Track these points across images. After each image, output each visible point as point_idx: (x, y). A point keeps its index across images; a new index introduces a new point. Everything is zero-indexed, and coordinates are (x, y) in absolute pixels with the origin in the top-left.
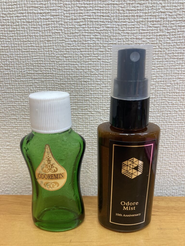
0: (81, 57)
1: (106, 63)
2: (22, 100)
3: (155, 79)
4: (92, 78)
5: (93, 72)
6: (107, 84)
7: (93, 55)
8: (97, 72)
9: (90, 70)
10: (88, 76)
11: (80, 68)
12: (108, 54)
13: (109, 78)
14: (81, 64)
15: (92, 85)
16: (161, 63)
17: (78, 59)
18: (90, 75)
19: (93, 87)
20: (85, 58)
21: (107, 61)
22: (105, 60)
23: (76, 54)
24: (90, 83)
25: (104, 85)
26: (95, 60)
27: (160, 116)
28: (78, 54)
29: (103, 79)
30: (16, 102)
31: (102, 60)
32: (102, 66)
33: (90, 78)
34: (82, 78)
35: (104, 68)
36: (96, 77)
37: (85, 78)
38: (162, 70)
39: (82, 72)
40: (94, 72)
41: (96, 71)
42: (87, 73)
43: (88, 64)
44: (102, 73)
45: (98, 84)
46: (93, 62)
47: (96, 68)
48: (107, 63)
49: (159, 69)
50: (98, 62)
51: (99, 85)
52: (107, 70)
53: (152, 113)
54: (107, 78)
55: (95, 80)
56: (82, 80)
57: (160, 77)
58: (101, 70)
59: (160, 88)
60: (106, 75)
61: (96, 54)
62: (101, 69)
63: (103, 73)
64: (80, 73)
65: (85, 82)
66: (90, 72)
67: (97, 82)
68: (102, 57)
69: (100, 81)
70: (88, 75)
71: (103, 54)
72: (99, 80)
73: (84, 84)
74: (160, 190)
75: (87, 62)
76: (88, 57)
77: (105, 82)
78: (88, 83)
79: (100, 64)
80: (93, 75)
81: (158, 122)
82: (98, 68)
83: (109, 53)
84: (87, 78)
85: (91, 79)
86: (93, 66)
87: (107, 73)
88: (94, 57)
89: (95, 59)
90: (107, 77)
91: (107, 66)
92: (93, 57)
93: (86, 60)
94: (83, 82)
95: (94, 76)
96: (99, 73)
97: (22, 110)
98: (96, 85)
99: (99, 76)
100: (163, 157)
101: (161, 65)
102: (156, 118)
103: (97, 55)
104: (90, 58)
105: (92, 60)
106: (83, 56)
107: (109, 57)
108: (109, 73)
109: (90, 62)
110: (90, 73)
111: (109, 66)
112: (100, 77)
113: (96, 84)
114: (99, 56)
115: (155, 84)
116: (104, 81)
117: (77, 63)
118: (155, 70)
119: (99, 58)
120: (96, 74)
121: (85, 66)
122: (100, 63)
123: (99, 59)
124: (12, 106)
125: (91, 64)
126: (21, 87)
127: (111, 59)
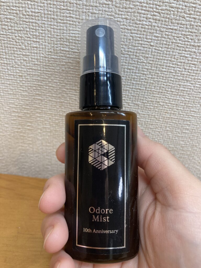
0: (130, 39)
1: (158, 51)
2: (50, 80)
4: (138, 66)
5: (140, 60)
6: (155, 75)
7: (145, 40)
8: (145, 60)
9: (138, 56)
10: (133, 64)
11: (126, 53)
12: (163, 41)
13: (158, 69)
14: (128, 49)
15: (136, 74)
17: (125, 42)
18: (136, 63)
19: (137, 76)
20: (134, 41)
21: (160, 49)
22: (158, 47)
23: (125, 36)
24: (134, 71)
25: (150, 76)
26: (146, 46)
28: (127, 36)
29: (151, 69)
30: (43, 82)
31: (154, 48)
32: (153, 54)
33: (135, 65)
34: (126, 64)
35: (155, 57)
36: (143, 65)
37: (130, 65)
39: (128, 58)
40: (142, 59)
41: (144, 58)
42: (134, 59)
43: (137, 49)
44: (151, 62)
45: (143, 74)
46: (144, 47)
47: (146, 55)
48: (160, 52)
50: (149, 48)
51: (144, 75)
52: (158, 59)
53: (196, 113)
54: (155, 69)
55: (141, 69)
56: (126, 66)
58: (151, 59)
60: (156, 66)
61: (149, 39)
62: (151, 57)
63: (153, 62)
64: (125, 59)
65: (130, 69)
66: (138, 59)
67: (143, 71)
68: (155, 44)
69: (147, 71)
70: (133, 62)
71: (158, 40)
72: (146, 70)
73: (127, 72)
75: (136, 47)
76: (138, 41)
77: (153, 73)
78: (131, 71)
79: (152, 52)
80: (140, 63)
82: (147, 55)
83: (165, 39)
84: (132, 65)
85: (136, 67)
86: (142, 53)
88: (146, 41)
89: (147, 45)
91: (159, 54)
92: (144, 42)
93: (135, 44)
94: (126, 70)
95: (142, 64)
96: (148, 61)
97: (49, 91)
98: (141, 75)
99: (148, 65)
102: (198, 119)
103: (150, 40)
104: (141, 42)
105: (143, 45)
106: (133, 39)
107: (164, 45)
108: (159, 63)
109: (139, 48)
110: (137, 60)
111: (162, 55)
112: (148, 66)
113: (141, 73)
114: (152, 41)
116: (152, 71)
117: (124, 46)
119: (152, 44)
120: (144, 63)
121: (132, 51)
122: (152, 50)
123: (151, 46)
124: (38, 85)
125: (140, 50)
126: (51, 65)
127: (165, 48)
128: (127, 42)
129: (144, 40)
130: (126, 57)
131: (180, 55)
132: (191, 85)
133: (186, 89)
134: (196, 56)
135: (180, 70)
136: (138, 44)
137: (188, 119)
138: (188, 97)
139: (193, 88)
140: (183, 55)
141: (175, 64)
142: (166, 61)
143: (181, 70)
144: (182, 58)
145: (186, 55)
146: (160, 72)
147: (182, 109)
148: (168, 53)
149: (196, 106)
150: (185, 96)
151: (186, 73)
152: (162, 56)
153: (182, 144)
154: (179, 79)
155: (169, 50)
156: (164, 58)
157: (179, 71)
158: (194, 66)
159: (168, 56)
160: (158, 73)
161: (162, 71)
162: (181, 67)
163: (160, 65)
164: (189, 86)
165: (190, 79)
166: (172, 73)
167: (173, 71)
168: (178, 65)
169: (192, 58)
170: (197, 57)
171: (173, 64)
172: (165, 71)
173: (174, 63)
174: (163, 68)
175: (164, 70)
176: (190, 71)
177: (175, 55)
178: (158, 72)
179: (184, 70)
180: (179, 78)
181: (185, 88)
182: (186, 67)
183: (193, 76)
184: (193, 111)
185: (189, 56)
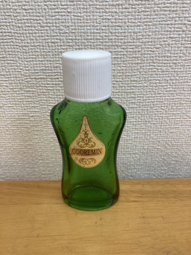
0: (45, 9)
1: (78, 18)
3: (141, 39)
4: (62, 38)
5: (62, 30)
6: (82, 45)
7: (61, 7)
8: (67, 30)
9: (59, 27)
10: (56, 36)
11: (46, 25)
12: (80, 5)
13: (83, 37)
14: (46, 20)
15: (62, 47)
16: (149, 17)
17: (41, 13)
18: (59, 34)
19: (63, 49)
20: (50, 10)
22: (76, 13)
23: (39, 6)
24: (59, 44)
26: (64, 14)
27: (147, 86)
28: (41, 6)
29: (76, 39)
31: (72, 14)
32: (73, 21)
33: (59, 37)
34: (48, 38)
35: (76, 24)
36: (66, 36)
37: (53, 37)
38: (150, 27)
39: (49, 30)
40: (64, 29)
41: (65, 28)
42: (55, 31)
43: (55, 19)
44: (73, 31)
45: (69, 46)
46: (62, 16)
47: (66, 24)
49: (146, 25)
50: (68, 16)
51: (71, 47)
52: (80, 26)
53: (138, 82)
54: (80, 38)
55: (65, 41)
56: (49, 40)
57: (147, 37)
58: (72, 27)
59: (148, 51)
60: (80, 34)
61: (65, 5)
62: (72, 26)
63: (75, 31)
64: (45, 32)
65: (54, 43)
66: (59, 29)
67: (69, 42)
68: (72, 10)
69: (72, 42)
70: (55, 34)
71: (74, 5)
72: (70, 41)
73: (52, 46)
74: (146, 171)
75: (53, 16)
76: (54, 9)
77: (79, 43)
78: (56, 44)
79: (71, 20)
80: (62, 33)
81: (145, 93)
82: (68, 24)
83: (81, 3)
84: (55, 38)
85: (60, 40)
86: (62, 22)
87: (80, 31)
88: (62, 9)
89: (64, 12)
90: (81, 36)
91: (79, 21)
92: (60, 9)
93: (52, 13)
94: (50, 44)
95: (64, 35)
96: (70, 31)
98: (67, 47)
99: (71, 34)
100: (150, 135)
101: (148, 20)
102: (142, 89)
103: (66, 7)
104: (57, 10)
105: (60, 13)
106: (48, 9)
107: (82, 9)
108: (82, 31)
109: (57, 17)
110: (58, 31)
111: (82, 21)
112: (72, 36)
113: (67, 46)
114: (68, 8)
115: (142, 45)
116: (77, 41)
117: (41, 18)
118: (141, 27)
119: (69, 10)
120: (67, 33)
121: (51, 21)
122: (71, 18)
123: (69, 12)
125: (59, 19)
127: (84, 12)
128: (43, 13)
129: (59, 8)
130: (47, 30)
131: (102, 18)
132: (123, 50)
133: (119, 56)
134: (119, 16)
135: (106, 34)
136: (55, 12)
137: (132, 91)
138: (124, 65)
139: (125, 53)
140: (105, 17)
141: (100, 29)
142: (89, 28)
143: (108, 35)
144: (104, 21)
145: (108, 17)
146: (86, 41)
147: (121, 80)
148: (88, 17)
149: (136, 74)
150: (120, 64)
151: (114, 37)
152: (84, 23)
153: (133, 122)
154: (109, 46)
155: (89, 14)
156: (86, 24)
157: (105, 36)
158: (120, 28)
159: (89, 21)
160: (84, 43)
161: (87, 39)
162: (107, 31)
163: (83, 33)
164: (121, 51)
165: (120, 44)
166: (99, 39)
167: (99, 38)
168: (102, 30)
169: (115, 19)
170: (120, 18)
171: (97, 30)
172: (91, 39)
173: (98, 27)
174: (88, 36)
175: (90, 37)
176: (117, 34)
177: (96, 19)
178: (84, 41)
179: (110, 34)
180: (108, 44)
181: (117, 55)
182: (111, 31)
183: (121, 39)
184: (134, 81)
185: (111, 17)
